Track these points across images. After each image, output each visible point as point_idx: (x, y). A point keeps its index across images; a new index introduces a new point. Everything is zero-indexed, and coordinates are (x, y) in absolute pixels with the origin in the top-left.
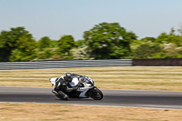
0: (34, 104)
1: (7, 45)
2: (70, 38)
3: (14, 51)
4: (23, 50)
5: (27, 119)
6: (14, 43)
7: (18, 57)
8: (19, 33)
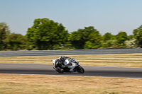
0: (101, 77)
1: (82, 38)
2: (125, 33)
3: (87, 43)
4: (93, 42)
5: (96, 87)
6: (87, 37)
7: (90, 46)
8: (90, 30)
